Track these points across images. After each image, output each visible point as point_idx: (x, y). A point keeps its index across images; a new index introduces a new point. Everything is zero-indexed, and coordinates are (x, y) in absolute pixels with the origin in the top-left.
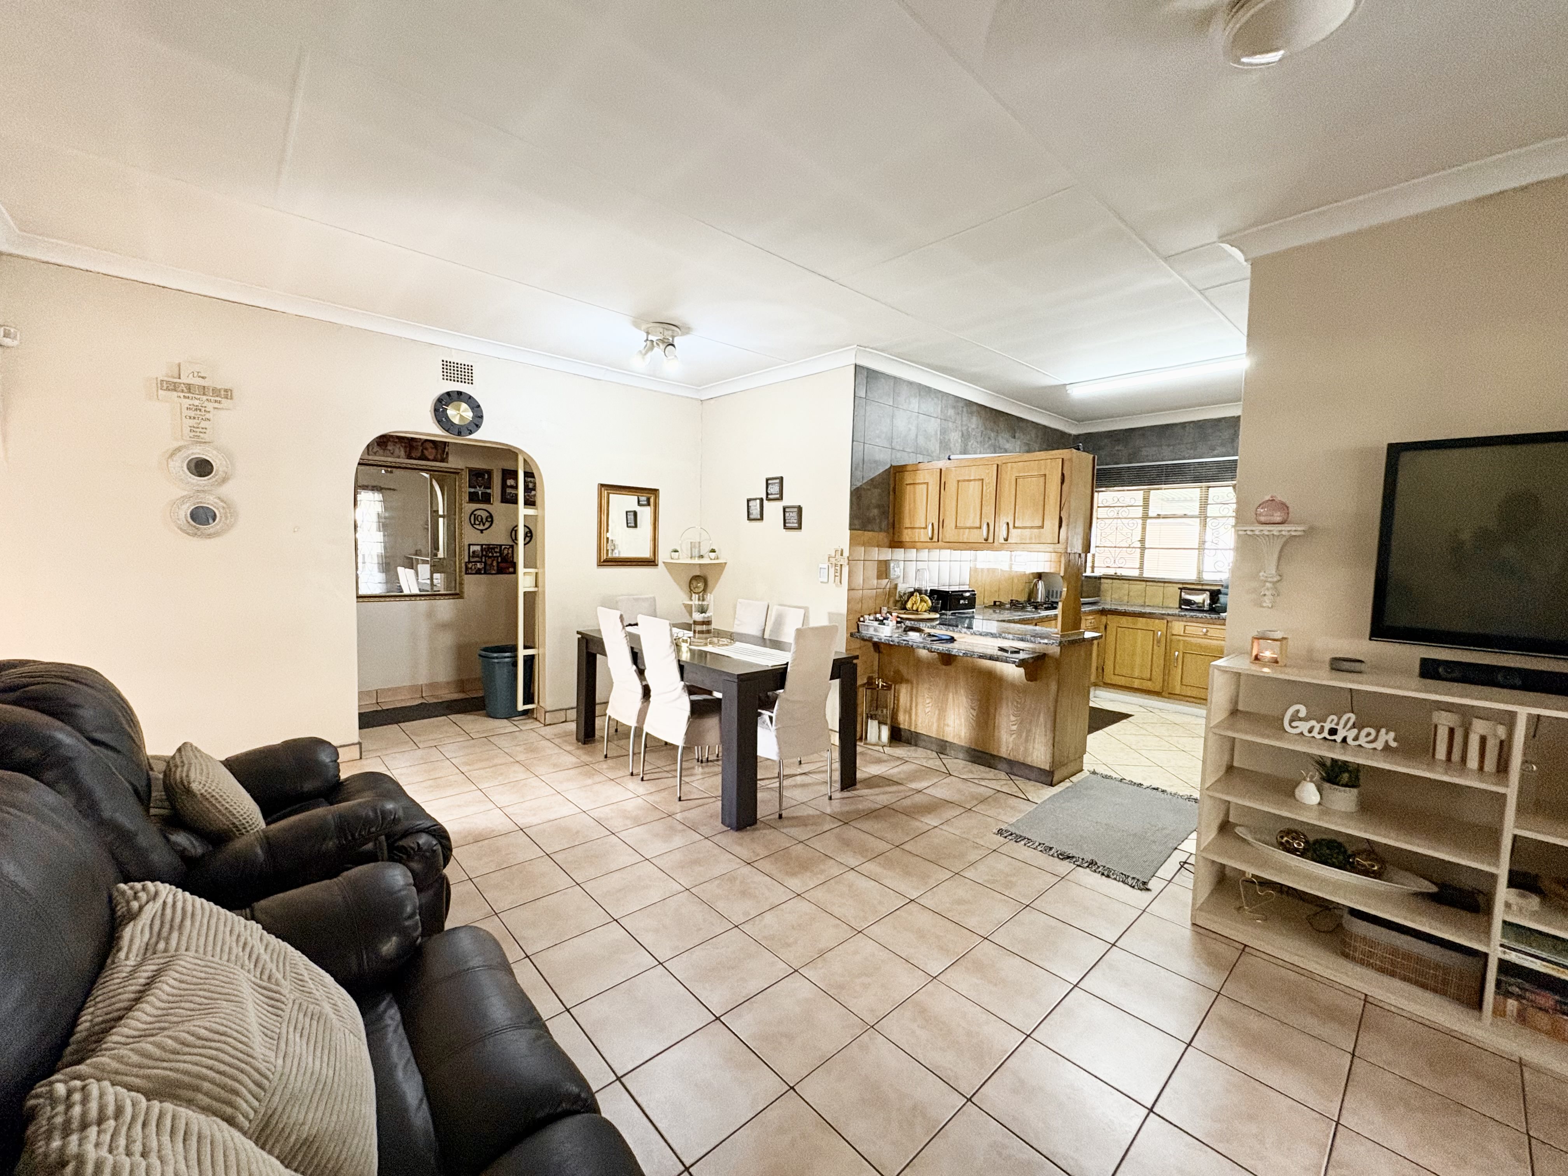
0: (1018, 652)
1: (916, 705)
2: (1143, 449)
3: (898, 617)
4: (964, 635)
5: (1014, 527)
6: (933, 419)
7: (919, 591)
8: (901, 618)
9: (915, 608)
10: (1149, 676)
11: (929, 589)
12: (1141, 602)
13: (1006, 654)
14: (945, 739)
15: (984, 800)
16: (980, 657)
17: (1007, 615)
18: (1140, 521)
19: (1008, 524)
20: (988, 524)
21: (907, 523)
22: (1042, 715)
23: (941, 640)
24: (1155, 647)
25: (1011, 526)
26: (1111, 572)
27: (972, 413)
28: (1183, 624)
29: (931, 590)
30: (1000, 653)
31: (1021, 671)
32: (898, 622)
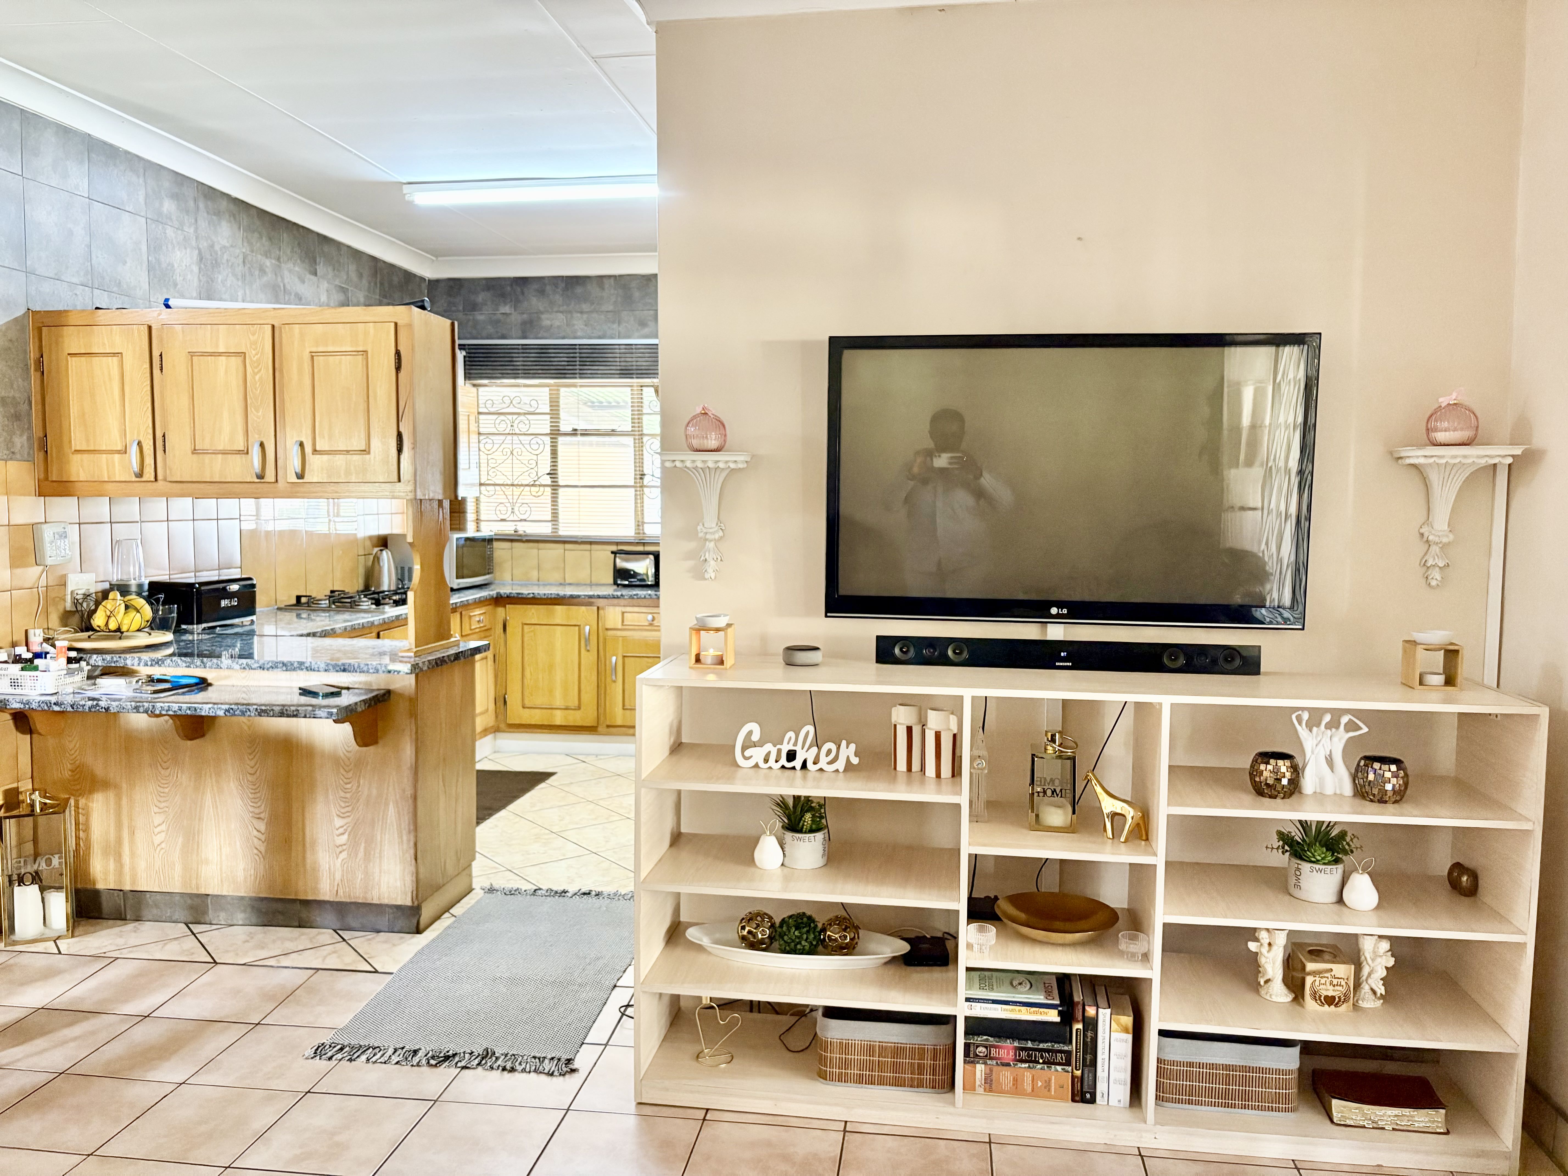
0: (337, 694)
1: (132, 833)
2: (543, 316)
3: (70, 649)
4: (226, 673)
5: (315, 451)
6: (126, 217)
7: (124, 590)
8: (78, 650)
9: (113, 626)
10: (576, 703)
11: (146, 583)
12: (556, 577)
13: (314, 701)
14: (203, 891)
15: (287, 997)
16: (262, 713)
17: (321, 621)
18: (547, 440)
19: (301, 444)
20: (262, 445)
21: (77, 439)
22: (391, 806)
23: (176, 687)
24: (583, 650)
25: (308, 449)
26: (507, 529)
27: (218, 213)
28: (619, 610)
29: (151, 584)
30: (304, 700)
31: (347, 728)
32: (70, 660)
